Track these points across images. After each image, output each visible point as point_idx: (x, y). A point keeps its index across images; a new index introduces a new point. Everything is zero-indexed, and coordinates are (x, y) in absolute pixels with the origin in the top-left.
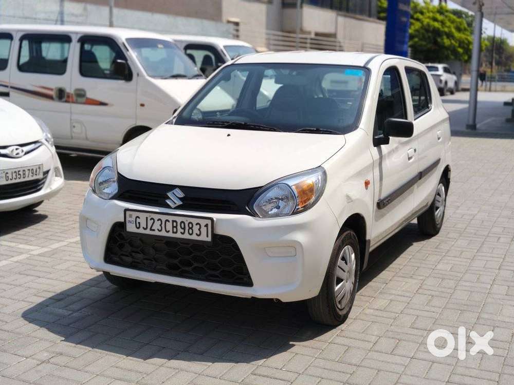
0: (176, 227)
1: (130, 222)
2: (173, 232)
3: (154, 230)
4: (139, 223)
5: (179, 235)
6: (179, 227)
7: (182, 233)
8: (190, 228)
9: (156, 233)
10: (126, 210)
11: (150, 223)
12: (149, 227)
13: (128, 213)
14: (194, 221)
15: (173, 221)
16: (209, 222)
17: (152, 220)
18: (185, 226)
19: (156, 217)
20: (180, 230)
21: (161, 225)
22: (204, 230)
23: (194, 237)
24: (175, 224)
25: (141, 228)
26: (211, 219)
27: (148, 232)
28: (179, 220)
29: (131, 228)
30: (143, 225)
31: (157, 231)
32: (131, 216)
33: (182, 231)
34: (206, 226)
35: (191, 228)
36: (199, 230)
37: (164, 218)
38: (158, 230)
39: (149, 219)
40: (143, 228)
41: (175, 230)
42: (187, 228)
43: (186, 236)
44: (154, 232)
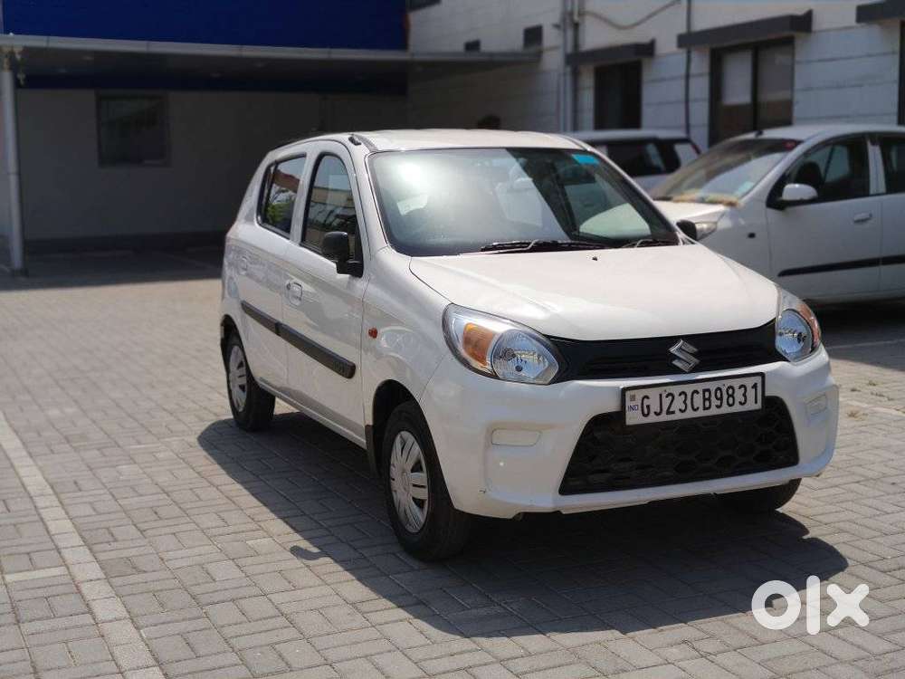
0: (709, 399)
1: (632, 408)
2: (705, 409)
3: (673, 413)
4: (648, 407)
5: (714, 411)
6: (713, 398)
7: (718, 407)
8: (729, 396)
9: (678, 416)
10: (624, 390)
11: (666, 401)
12: (665, 409)
13: (628, 394)
14: (736, 383)
15: (704, 391)
16: (758, 380)
17: (670, 397)
18: (721, 395)
19: (676, 390)
20: (715, 402)
21: (685, 402)
22: (751, 393)
23: (737, 408)
24: (707, 395)
25: (652, 414)
26: (762, 375)
27: (664, 418)
28: (712, 386)
29: (633, 418)
30: (655, 407)
31: (677, 412)
32: (633, 398)
33: (718, 403)
34: (755, 386)
35: (732, 396)
36: (744, 395)
37: (689, 389)
38: (680, 410)
39: (664, 395)
40: (655, 413)
41: (707, 404)
42: (725, 397)
43: (725, 409)
44: (673, 415)
